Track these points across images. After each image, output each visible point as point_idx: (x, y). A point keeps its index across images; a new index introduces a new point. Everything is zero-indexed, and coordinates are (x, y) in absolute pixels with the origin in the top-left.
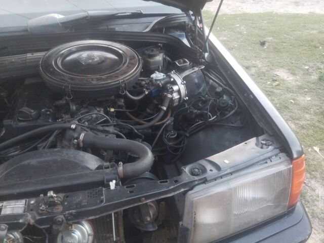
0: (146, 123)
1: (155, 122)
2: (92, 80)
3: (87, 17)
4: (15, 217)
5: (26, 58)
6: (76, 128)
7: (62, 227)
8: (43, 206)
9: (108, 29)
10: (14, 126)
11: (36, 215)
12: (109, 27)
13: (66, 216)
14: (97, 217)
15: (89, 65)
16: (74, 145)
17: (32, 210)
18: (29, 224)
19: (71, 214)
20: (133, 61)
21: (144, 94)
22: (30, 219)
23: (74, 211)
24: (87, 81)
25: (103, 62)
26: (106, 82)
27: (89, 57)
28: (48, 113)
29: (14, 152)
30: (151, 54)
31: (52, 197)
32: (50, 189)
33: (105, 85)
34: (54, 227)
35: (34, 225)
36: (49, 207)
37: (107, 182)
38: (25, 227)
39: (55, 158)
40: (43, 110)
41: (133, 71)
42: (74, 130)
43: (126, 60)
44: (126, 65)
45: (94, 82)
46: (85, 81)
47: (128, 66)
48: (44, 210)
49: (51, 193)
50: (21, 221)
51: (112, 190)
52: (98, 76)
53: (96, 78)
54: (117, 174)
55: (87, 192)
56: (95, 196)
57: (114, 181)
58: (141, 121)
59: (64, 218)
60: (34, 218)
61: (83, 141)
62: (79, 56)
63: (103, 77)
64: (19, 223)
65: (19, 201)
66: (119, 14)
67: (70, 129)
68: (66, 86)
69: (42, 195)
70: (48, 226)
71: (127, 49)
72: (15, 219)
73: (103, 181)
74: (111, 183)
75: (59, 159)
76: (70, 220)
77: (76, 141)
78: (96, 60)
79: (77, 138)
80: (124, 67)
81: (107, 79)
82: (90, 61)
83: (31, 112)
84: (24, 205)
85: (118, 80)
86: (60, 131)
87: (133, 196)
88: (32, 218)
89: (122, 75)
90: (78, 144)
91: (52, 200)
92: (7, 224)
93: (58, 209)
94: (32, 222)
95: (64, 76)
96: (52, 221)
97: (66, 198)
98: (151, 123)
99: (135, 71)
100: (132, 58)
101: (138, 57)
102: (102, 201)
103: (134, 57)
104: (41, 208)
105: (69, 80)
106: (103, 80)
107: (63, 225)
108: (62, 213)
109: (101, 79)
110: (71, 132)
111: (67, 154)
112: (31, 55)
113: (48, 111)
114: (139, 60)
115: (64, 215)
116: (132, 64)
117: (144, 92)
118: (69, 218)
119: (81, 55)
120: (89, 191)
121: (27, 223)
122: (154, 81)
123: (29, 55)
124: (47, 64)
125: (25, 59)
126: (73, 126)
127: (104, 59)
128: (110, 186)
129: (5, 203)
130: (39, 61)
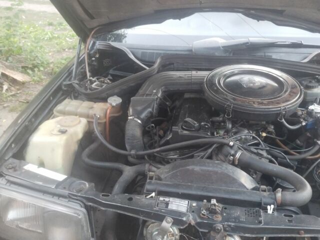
0: (298, 154)
1: (307, 156)
2: (254, 103)
3: (248, 43)
4: (181, 214)
5: (191, 74)
6: (233, 145)
7: (219, 236)
8: (204, 211)
9: (265, 56)
10: (180, 133)
11: (197, 217)
12: (267, 54)
13: (225, 226)
14: (253, 236)
15: (250, 88)
16: (230, 160)
17: (193, 212)
18: (190, 224)
19: (229, 226)
20: (294, 90)
21: (300, 125)
22: (191, 219)
23: (233, 224)
24: (249, 103)
25: (264, 87)
26: (267, 107)
27: (250, 81)
28: (207, 127)
29: (173, 155)
30: (310, 85)
31: (215, 205)
32: (213, 198)
33: (266, 110)
34: (212, 233)
35: (194, 226)
36: (209, 213)
37: (264, 204)
38: (186, 225)
39: (216, 169)
40: (203, 123)
41: (295, 100)
42: (231, 147)
43: (287, 88)
44: (287, 93)
45: (256, 106)
46: (247, 104)
47: (289, 94)
48: (204, 215)
49: (214, 201)
50: (184, 219)
51: (269, 214)
52: (260, 101)
53: (258, 102)
54: (275, 199)
55: (244, 209)
56: (253, 215)
57: (272, 206)
58: (292, 152)
59: (222, 228)
60: (195, 219)
61: (239, 160)
62: (240, 79)
63: (265, 102)
64: (183, 220)
65: (183, 201)
66: (279, 43)
67: (228, 145)
68: (228, 105)
69: (205, 201)
70: (207, 231)
71: (288, 78)
72: (180, 216)
73: (261, 203)
74: (269, 207)
75: (219, 172)
76: (227, 231)
77: (232, 157)
78: (257, 84)
79: (234, 156)
80: (286, 95)
81: (268, 104)
82: (252, 85)
83: (195, 124)
84: (187, 206)
85: (280, 107)
86: (218, 145)
87: (292, 226)
88: (193, 219)
89: (283, 102)
90: (234, 161)
91: (214, 207)
92: (173, 218)
93: (218, 218)
94: (193, 223)
95: (227, 96)
96: (211, 227)
97: (224, 209)
98: (303, 156)
99: (296, 100)
100: (294, 87)
101: (300, 87)
102: (260, 222)
103: (296, 87)
104: (203, 212)
105: (232, 100)
106: (265, 105)
107: (220, 234)
108: (221, 222)
109: (262, 104)
110: (229, 148)
111: (227, 168)
112: (195, 73)
113: (207, 125)
114: (301, 90)
115: (223, 225)
116: (294, 93)
117: (301, 123)
118: (227, 229)
119: (242, 78)
120: (246, 209)
121: (188, 222)
122: (314, 113)
123: (194, 73)
124: (211, 83)
125: (190, 76)
126: (231, 144)
127: (264, 85)
128: (267, 209)
129: (171, 199)
130: (204, 79)
